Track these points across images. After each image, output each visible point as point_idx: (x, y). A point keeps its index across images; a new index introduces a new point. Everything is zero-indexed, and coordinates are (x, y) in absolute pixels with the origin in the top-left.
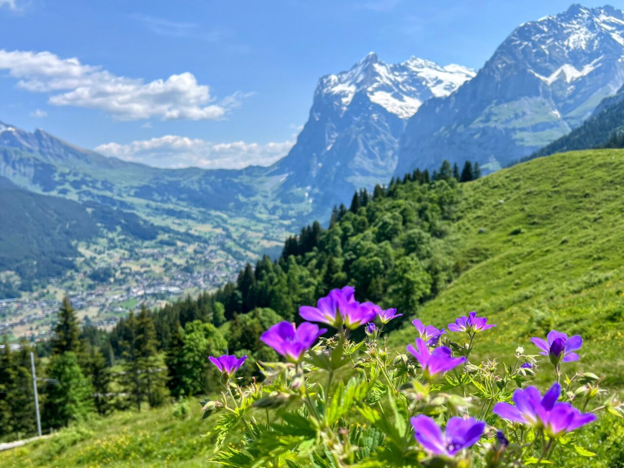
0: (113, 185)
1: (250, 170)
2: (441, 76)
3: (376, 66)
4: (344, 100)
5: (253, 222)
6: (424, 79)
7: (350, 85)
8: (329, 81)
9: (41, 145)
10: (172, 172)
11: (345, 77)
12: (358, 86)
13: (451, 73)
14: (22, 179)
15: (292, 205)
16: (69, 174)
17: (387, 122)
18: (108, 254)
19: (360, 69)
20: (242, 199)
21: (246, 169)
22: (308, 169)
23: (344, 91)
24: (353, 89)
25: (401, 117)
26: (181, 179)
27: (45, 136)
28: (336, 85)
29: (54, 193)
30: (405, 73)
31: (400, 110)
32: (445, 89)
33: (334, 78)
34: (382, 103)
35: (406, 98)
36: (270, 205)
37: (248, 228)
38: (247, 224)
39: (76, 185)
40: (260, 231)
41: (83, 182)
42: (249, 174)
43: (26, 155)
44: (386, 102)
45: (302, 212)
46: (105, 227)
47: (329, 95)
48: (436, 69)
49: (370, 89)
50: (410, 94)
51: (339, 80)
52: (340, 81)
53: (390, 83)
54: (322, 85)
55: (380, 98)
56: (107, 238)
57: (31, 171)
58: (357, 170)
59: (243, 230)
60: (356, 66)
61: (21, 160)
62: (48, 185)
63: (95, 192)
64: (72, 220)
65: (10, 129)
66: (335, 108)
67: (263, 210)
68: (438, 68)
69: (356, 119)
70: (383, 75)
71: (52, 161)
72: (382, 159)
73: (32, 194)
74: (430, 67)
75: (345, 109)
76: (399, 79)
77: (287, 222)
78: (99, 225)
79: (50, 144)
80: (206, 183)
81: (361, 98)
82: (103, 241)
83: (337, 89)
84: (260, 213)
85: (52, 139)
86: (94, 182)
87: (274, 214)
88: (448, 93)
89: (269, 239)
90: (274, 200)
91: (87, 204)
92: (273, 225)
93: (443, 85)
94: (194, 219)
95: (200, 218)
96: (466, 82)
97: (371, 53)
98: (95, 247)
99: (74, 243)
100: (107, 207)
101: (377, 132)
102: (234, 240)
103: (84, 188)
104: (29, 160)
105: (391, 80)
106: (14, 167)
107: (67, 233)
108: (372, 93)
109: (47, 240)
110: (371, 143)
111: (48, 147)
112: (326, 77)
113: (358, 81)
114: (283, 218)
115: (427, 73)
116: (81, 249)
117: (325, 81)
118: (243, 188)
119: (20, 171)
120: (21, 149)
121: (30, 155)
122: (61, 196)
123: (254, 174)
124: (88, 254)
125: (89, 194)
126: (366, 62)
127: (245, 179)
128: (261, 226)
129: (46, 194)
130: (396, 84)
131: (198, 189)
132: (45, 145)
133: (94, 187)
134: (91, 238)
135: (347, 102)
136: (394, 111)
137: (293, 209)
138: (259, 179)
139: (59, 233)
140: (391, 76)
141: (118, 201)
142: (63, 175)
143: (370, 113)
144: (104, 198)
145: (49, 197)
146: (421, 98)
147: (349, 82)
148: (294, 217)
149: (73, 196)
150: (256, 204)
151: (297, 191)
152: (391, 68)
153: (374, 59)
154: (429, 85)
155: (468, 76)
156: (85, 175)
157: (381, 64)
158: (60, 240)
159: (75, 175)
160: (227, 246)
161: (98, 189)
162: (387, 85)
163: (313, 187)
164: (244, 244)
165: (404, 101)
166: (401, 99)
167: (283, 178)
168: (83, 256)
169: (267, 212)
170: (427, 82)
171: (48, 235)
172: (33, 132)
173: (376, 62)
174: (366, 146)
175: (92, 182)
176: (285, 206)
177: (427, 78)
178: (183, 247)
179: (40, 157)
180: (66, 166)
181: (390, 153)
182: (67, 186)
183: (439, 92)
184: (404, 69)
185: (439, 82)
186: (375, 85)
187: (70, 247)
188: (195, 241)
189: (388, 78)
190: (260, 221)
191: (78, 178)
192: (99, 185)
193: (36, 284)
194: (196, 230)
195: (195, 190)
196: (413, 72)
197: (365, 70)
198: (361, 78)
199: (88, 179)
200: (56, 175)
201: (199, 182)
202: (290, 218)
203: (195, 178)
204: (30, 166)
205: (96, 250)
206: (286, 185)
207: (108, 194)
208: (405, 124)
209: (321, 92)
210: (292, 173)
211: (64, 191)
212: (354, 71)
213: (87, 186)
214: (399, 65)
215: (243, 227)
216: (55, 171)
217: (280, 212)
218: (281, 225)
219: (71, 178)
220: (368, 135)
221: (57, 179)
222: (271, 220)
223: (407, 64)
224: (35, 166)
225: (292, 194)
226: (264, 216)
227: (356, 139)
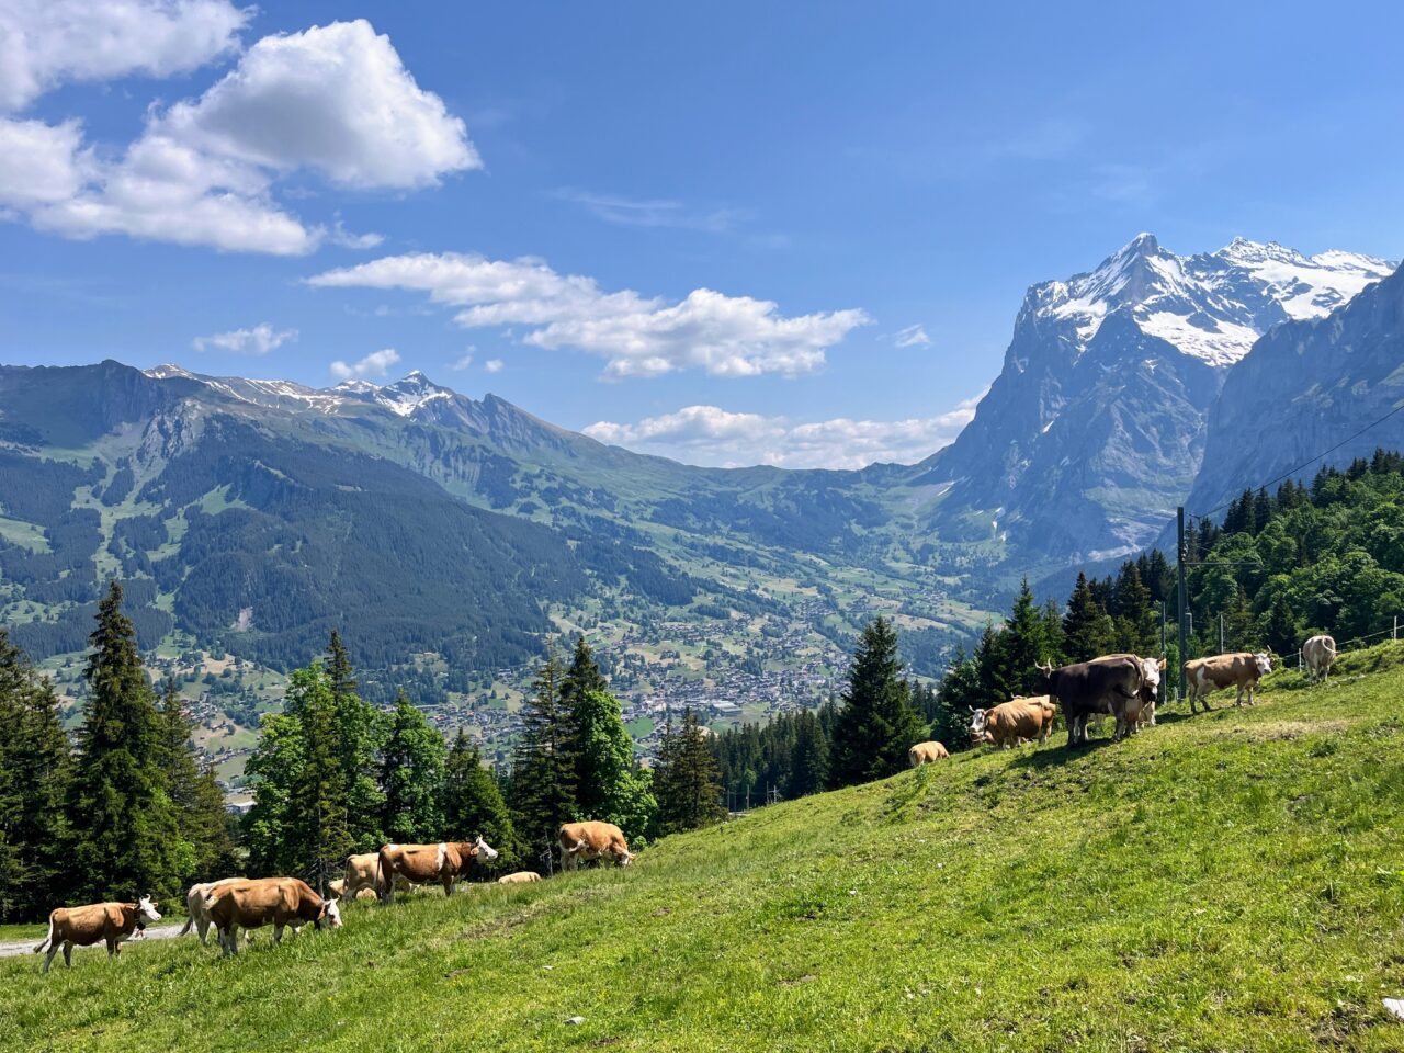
0: (616, 498)
1: (877, 473)
2: (1305, 276)
3: (1154, 260)
4: (1082, 331)
5: (881, 578)
6: (1265, 283)
7: (1094, 301)
8: (1050, 294)
9: (493, 424)
10: (722, 476)
11: (1083, 284)
12: (1112, 302)
13: (1331, 269)
14: (459, 485)
15: (963, 546)
16: (538, 476)
17: (1178, 375)
18: (603, 629)
19: (1117, 267)
20: (858, 530)
21: (868, 470)
22: (999, 471)
23: (1082, 314)
24: (1101, 308)
25: (1212, 364)
26: (739, 489)
27: (500, 408)
28: (1064, 301)
29: (511, 511)
30: (1221, 273)
31: (1208, 350)
32: (1315, 303)
33: (1059, 287)
34: (1166, 335)
35: (1221, 324)
36: (916, 545)
37: (870, 590)
38: (867, 581)
39: (550, 496)
40: (895, 597)
41: (563, 491)
42: (872, 482)
43: (468, 441)
44: (1176, 333)
45: (985, 560)
46: (597, 577)
47: (1048, 320)
48: (1292, 262)
49: (1138, 308)
50: (1231, 316)
51: (1071, 291)
52: (1073, 294)
53: (1185, 296)
54: (1033, 301)
55: (1161, 325)
56: (601, 597)
57: (474, 470)
58: (1109, 475)
59: (860, 593)
60: (1108, 262)
61: (460, 449)
62: (502, 496)
63: (583, 510)
64: (540, 561)
65: (443, 394)
66: (1063, 348)
67: (901, 553)
68: (1298, 259)
69: (1108, 369)
70: (1168, 278)
71: (511, 452)
72: (1167, 454)
73: (476, 512)
74: (1279, 259)
75: (1083, 348)
76: (1207, 286)
77: (950, 581)
78: (588, 572)
79: (508, 421)
80: (786, 498)
81: (1120, 326)
82: (594, 604)
83: (1065, 311)
84: (896, 559)
85: (512, 412)
86: (581, 491)
87: (924, 561)
88: (1325, 313)
89: (913, 614)
90: (924, 533)
91: (568, 533)
92: (922, 584)
93: (1311, 295)
94: (762, 567)
95: (774, 564)
96: (1370, 286)
97: (1142, 235)
98: (580, 612)
99: (542, 605)
100: (604, 538)
101: (1157, 397)
102: (842, 613)
103: (564, 502)
104: (473, 449)
105: (1187, 289)
106: (447, 464)
107: (531, 585)
108: (1144, 316)
109: (497, 597)
110: (1142, 418)
111: (505, 427)
112: (1043, 286)
113: (1112, 293)
114: (944, 570)
115: (1272, 272)
116: (555, 618)
117: (1040, 293)
118: (860, 508)
119: (456, 470)
120: (460, 430)
121: (476, 442)
122: (523, 515)
123: (883, 481)
124: (567, 626)
125: (572, 513)
126: (1131, 252)
127: (866, 490)
128: (895, 587)
129: (497, 511)
130: (1200, 296)
131: (771, 509)
132: (500, 425)
133: (581, 502)
134: (573, 598)
135: (1087, 336)
136: (1195, 353)
137: (964, 554)
138: (893, 491)
139: (519, 585)
140: (1188, 280)
141: (623, 527)
142: (528, 478)
143: (1141, 356)
144: (598, 520)
145: (503, 517)
146: (1258, 324)
147: (1092, 295)
148: (967, 570)
149: (543, 517)
150: (886, 542)
151: (976, 516)
152: (1186, 264)
153: (1151, 246)
154: (1275, 296)
155: (1369, 274)
156: (566, 479)
157: (1165, 256)
158: (519, 598)
159: (549, 479)
160: (826, 623)
161: (588, 505)
162: (1179, 298)
163: (1010, 509)
164: (861, 620)
165: (1219, 331)
166: (1211, 327)
167: (943, 490)
168: (558, 631)
169: (909, 558)
170: (1272, 290)
171: (500, 588)
172: (481, 400)
173: (1156, 253)
174: (1129, 426)
175: (576, 491)
176: (948, 546)
177: (1271, 281)
178: (741, 620)
179: (491, 445)
180: (534, 462)
181: (1185, 441)
182: (535, 498)
183: (1300, 309)
184: (1218, 263)
185: (1303, 288)
186: (1149, 301)
187: (536, 612)
188: (764, 611)
189: (1179, 284)
190: (895, 575)
191: (555, 485)
192: (589, 498)
193: (475, 680)
194: (765, 590)
195: (765, 510)
196: (1240, 269)
197: (1129, 271)
198: (1119, 286)
199: (571, 486)
200: (517, 477)
201: (774, 496)
202: (958, 572)
203: (767, 487)
204: (475, 460)
205: (581, 619)
206: (949, 505)
207: (606, 514)
208: (1222, 380)
209: (1030, 315)
210: (963, 479)
211: (529, 508)
212: (1104, 272)
213: (572, 500)
214: (1206, 255)
215: (858, 586)
216: (516, 471)
217: (936, 560)
218: (940, 586)
219: (543, 484)
220: (1135, 402)
221: (518, 485)
222: (919, 574)
223: (1224, 253)
224: (483, 461)
225: (963, 521)
226: (903, 567)
227: (1107, 410)
